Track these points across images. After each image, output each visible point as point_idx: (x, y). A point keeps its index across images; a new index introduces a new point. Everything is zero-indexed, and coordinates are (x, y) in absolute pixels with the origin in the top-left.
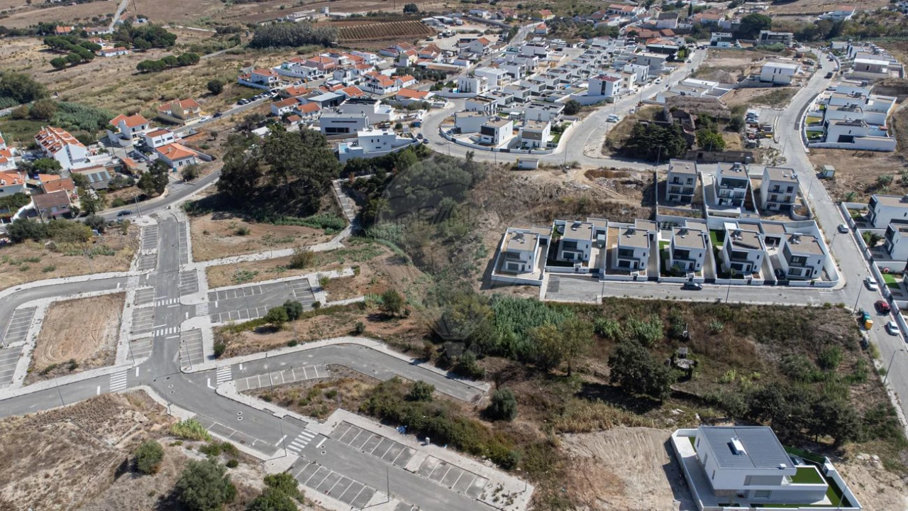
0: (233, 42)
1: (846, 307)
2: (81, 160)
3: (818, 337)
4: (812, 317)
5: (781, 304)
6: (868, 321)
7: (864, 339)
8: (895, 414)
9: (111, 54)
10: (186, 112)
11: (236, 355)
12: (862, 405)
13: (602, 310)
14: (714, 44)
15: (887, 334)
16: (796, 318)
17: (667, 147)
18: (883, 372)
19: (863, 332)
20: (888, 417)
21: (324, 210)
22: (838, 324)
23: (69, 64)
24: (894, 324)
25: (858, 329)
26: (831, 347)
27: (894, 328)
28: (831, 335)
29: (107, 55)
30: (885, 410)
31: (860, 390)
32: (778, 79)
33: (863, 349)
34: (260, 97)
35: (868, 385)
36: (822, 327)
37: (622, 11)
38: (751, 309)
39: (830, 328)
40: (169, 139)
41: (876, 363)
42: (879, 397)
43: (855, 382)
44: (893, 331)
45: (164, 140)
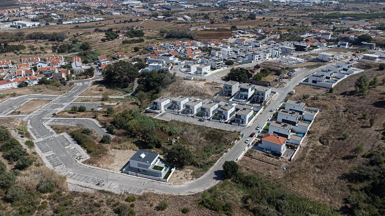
0: (161, 36)
1: (241, 133)
2: (79, 67)
4: (226, 134)
7: (234, 142)
9: (121, 38)
10: (120, 56)
11: (58, 117)
14: (339, 46)
16: (221, 133)
17: (238, 77)
18: (227, 152)
21: (129, 87)
22: (232, 137)
23: (107, 41)
28: (225, 140)
29: (120, 38)
32: (324, 59)
34: (148, 53)
36: (225, 137)
37: (315, 32)
38: (211, 129)
39: (228, 138)
40: (107, 63)
41: (229, 149)
45: (106, 63)
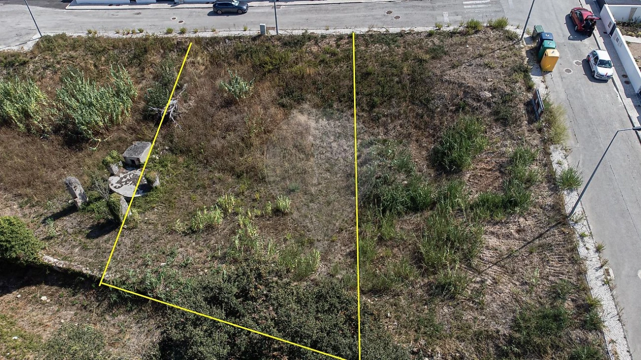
1: (508, 28)
3: (441, 97)
4: (436, 53)
5: (383, 30)
6: (549, 52)
7: (536, 95)
8: (595, 325)
12: (508, 287)
13: (24, 63)
15: (585, 79)
16: (405, 58)
18: (570, 181)
19: (536, 79)
20: (576, 334)
22: (487, 65)
24: (604, 55)
25: (526, 71)
26: (464, 118)
27: (603, 63)
28: (468, 91)
30: (568, 305)
31: (508, 236)
33: (530, 122)
35: (530, 222)
36: (451, 74)
38: (323, 44)
39: (468, 76)
41: (556, 156)
42: (554, 259)
43: (500, 217)
44: (602, 71)
